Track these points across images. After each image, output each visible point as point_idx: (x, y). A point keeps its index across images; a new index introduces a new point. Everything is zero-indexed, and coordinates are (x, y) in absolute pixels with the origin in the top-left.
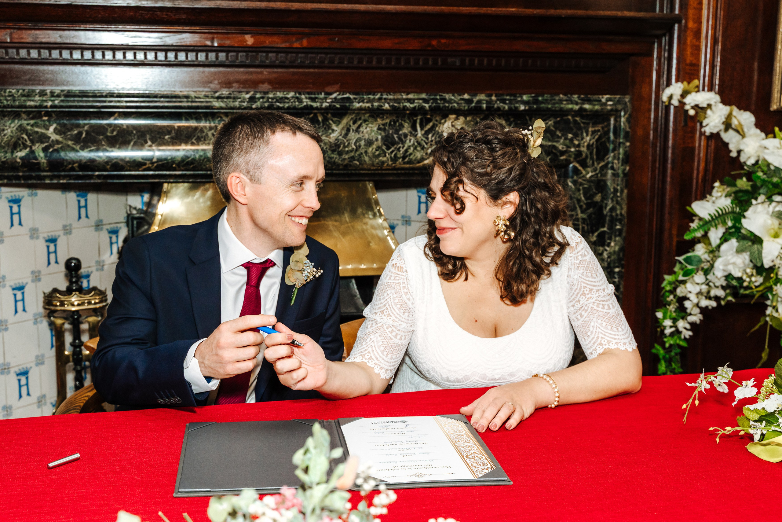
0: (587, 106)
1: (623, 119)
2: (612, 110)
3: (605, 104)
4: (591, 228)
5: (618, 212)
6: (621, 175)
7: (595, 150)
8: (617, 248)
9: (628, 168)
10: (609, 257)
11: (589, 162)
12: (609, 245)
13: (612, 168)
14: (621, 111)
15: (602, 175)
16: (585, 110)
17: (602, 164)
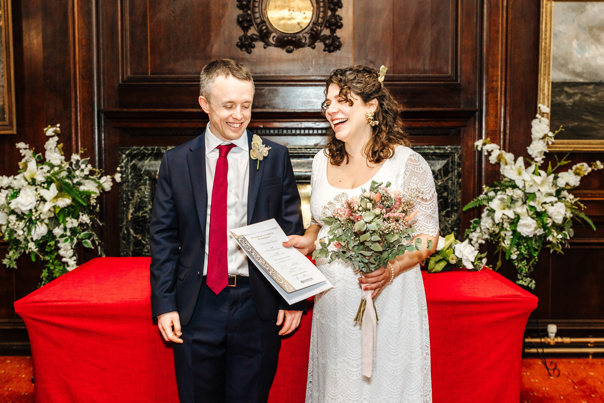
0: (437, 151)
1: (456, 157)
2: (450, 153)
3: (447, 150)
4: (442, 208)
5: (455, 201)
6: (456, 183)
7: (442, 172)
8: (455, 218)
9: (461, 180)
10: (452, 223)
11: (439, 177)
12: (451, 217)
13: (452, 180)
14: (454, 153)
15: (447, 183)
16: (436, 153)
17: (447, 178)
